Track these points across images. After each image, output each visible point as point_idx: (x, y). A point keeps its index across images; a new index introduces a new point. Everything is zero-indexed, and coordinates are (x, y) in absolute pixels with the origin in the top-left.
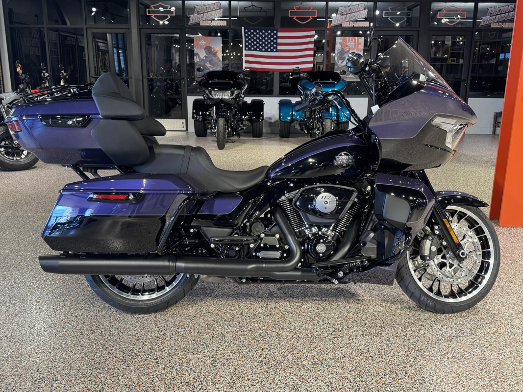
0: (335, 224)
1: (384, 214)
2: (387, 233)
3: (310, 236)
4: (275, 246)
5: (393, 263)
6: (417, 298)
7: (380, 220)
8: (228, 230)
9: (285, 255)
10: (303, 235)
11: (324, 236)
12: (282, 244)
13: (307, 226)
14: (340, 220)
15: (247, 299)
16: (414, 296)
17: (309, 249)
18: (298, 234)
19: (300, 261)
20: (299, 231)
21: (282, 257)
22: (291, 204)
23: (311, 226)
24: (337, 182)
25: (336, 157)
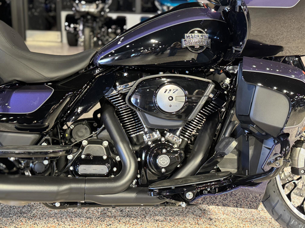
0: (184, 128)
1: (252, 114)
2: (252, 140)
3: (150, 143)
4: (102, 157)
5: (261, 183)
6: (285, 222)
7: (241, 122)
8: (32, 137)
9: (115, 169)
10: (141, 141)
11: (168, 145)
12: (112, 155)
13: (146, 130)
14: (190, 122)
15: (71, 220)
16: (282, 220)
17: (148, 161)
18: (135, 140)
19: (135, 177)
20: (137, 136)
21: (111, 172)
22: (124, 101)
23: (152, 130)
24: (187, 72)
25: (186, 35)
